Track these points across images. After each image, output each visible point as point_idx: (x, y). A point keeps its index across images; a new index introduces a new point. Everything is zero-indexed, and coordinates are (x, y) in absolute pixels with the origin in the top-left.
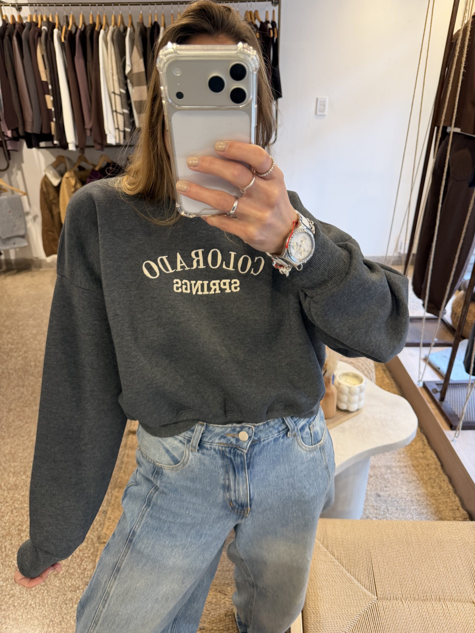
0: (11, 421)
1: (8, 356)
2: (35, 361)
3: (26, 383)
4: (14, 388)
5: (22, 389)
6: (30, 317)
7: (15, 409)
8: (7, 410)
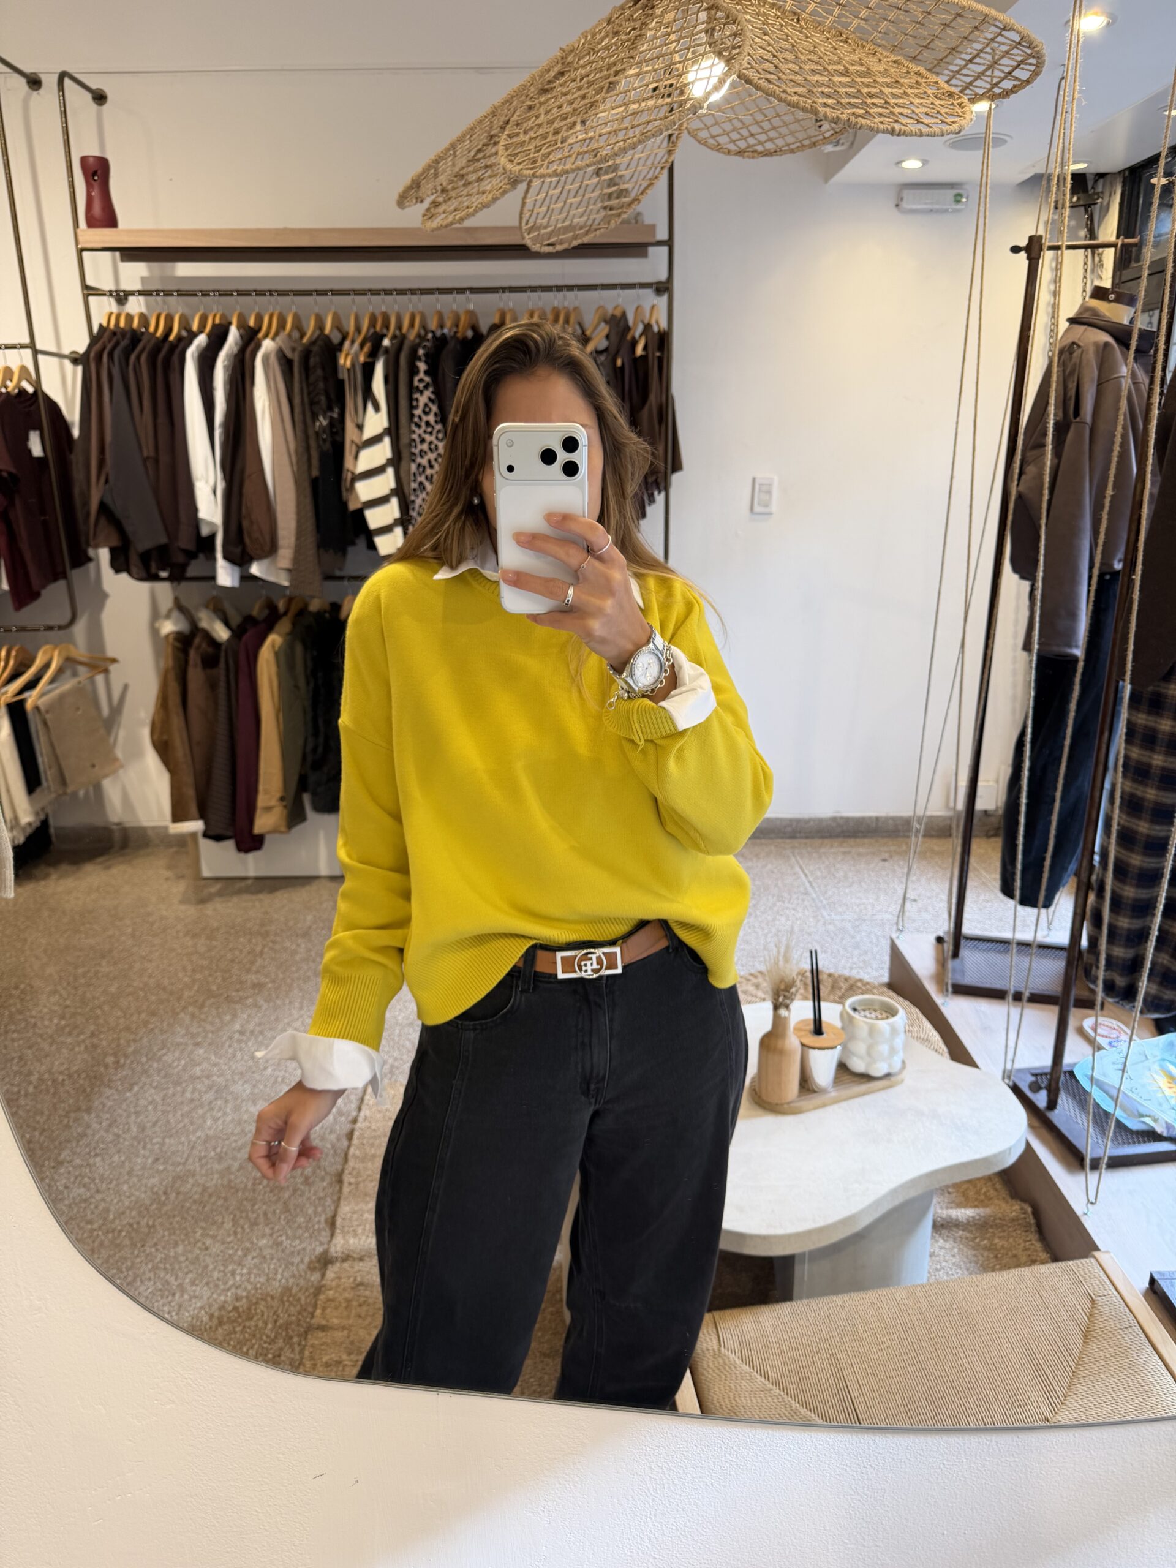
0: (61, 1188)
1: (51, 1045)
2: (115, 1055)
3: (96, 1103)
4: (67, 1116)
5: (86, 1117)
6: (103, 957)
7: (68, 1162)
8: (53, 1164)
